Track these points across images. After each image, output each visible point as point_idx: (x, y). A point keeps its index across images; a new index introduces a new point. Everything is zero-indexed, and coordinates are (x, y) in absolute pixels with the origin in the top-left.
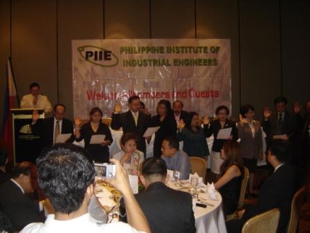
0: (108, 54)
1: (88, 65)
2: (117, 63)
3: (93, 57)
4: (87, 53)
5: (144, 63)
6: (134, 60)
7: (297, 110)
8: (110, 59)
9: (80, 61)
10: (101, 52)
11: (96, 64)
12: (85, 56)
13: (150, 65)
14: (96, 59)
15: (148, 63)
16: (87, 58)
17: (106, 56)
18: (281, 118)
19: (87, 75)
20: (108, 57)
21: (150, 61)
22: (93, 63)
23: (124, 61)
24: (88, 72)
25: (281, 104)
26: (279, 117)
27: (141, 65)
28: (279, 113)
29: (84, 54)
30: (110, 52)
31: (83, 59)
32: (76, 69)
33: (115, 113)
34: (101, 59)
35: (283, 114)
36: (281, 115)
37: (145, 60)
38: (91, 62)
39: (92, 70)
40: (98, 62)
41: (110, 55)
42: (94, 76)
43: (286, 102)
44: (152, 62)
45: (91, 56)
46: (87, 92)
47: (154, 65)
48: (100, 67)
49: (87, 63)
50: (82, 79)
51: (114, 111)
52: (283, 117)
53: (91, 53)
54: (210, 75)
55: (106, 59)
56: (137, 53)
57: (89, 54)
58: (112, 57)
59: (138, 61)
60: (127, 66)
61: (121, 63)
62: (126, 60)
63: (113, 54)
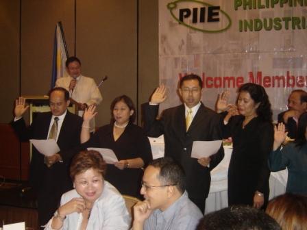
0: (215, 11)
1: (182, 31)
2: (230, 25)
3: (191, 17)
4: (182, 11)
5: (276, 24)
6: (258, 21)
8: (217, 20)
9: (171, 24)
10: (203, 10)
11: (195, 29)
12: (178, 17)
13: (287, 28)
14: (195, 21)
15: (283, 23)
16: (181, 19)
17: (211, 14)
19: (180, 48)
20: (214, 17)
21: (287, 20)
22: (191, 28)
23: (241, 22)
24: (183, 41)
27: (269, 29)
29: (177, 13)
30: (218, 8)
31: (175, 21)
32: (165, 38)
34: (202, 20)
37: (278, 20)
38: (187, 26)
39: (189, 39)
40: (199, 25)
41: (217, 14)
42: (191, 47)
44: (290, 23)
45: (187, 16)
46: (180, 75)
47: (294, 28)
48: (201, 34)
49: (182, 27)
50: (173, 53)
53: (188, 11)
55: (210, 20)
56: (263, 7)
57: (184, 13)
58: (220, 16)
59: (265, 20)
60: (246, 31)
61: (236, 26)
62: (245, 21)
63: (222, 12)
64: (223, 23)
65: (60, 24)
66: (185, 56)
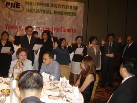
0: (19, 5)
1: (7, 10)
2: (23, 10)
3: (10, 6)
4: (7, 3)
5: (38, 11)
6: (32, 9)
7: (120, 41)
8: (19, 8)
9: (3, 7)
10: (14, 3)
11: (12, 10)
12: (5, 5)
13: (41, 13)
14: (11, 7)
15: (40, 11)
16: (7, 6)
17: (17, 5)
18: (111, 45)
19: (6, 15)
20: (18, 6)
21: (41, 10)
22: (10, 9)
23: (27, 9)
24: (7, 13)
25: (111, 37)
26: (109, 44)
27: (36, 12)
28: (110, 42)
29: (5, 3)
30: (20, 4)
33: (17, 35)
34: (14, 7)
35: (112, 43)
36: (111, 43)
38: (9, 8)
39: (9, 13)
40: (13, 8)
41: (19, 6)
42: (10, 16)
43: (114, 37)
44: (42, 11)
45: (9, 5)
46: (6, 25)
47: (43, 13)
48: (13, 12)
49: (7, 8)
50: (3, 17)
51: (17, 34)
52: (112, 44)
53: (9, 3)
54: (72, 21)
55: (17, 7)
56: (34, 5)
57: (8, 4)
58: (20, 6)
59: (35, 10)
60: (28, 12)
61: (25, 10)
62: (28, 9)
63: (21, 5)
64: (21, 9)
66: (7, 18)
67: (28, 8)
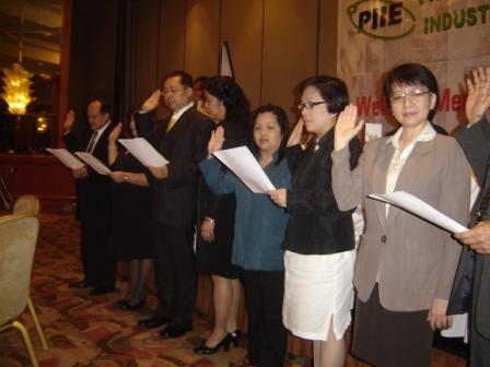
0: (397, 10)
1: (362, 41)
2: (412, 28)
3: (371, 22)
4: (362, 15)
5: (470, 17)
6: (446, 15)
8: (400, 21)
9: (351, 34)
10: (384, 9)
11: (376, 37)
12: (357, 23)
13: (483, 21)
14: (374, 26)
15: (478, 15)
16: (361, 26)
17: (392, 15)
19: (359, 64)
20: (396, 18)
21: (483, 9)
22: (370, 35)
23: (426, 20)
27: (460, 26)
29: (356, 18)
30: (401, 5)
31: (355, 30)
32: (343, 52)
34: (383, 24)
37: (472, 10)
38: (366, 33)
39: (368, 50)
40: (379, 31)
41: (399, 13)
42: (370, 61)
45: (367, 20)
48: (381, 42)
49: (362, 35)
50: (351, 72)
53: (367, 13)
55: (392, 22)
58: (403, 15)
59: (455, 12)
60: (432, 31)
61: (420, 25)
62: (432, 18)
65: (226, 43)
66: (364, 74)
67: (429, 16)
